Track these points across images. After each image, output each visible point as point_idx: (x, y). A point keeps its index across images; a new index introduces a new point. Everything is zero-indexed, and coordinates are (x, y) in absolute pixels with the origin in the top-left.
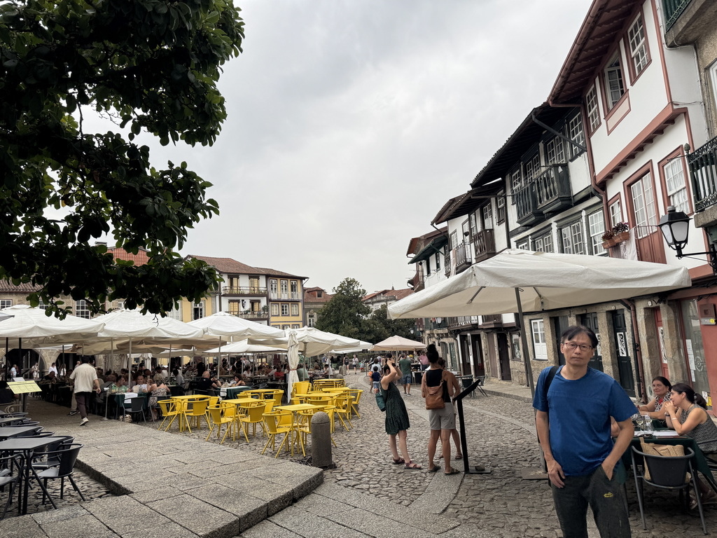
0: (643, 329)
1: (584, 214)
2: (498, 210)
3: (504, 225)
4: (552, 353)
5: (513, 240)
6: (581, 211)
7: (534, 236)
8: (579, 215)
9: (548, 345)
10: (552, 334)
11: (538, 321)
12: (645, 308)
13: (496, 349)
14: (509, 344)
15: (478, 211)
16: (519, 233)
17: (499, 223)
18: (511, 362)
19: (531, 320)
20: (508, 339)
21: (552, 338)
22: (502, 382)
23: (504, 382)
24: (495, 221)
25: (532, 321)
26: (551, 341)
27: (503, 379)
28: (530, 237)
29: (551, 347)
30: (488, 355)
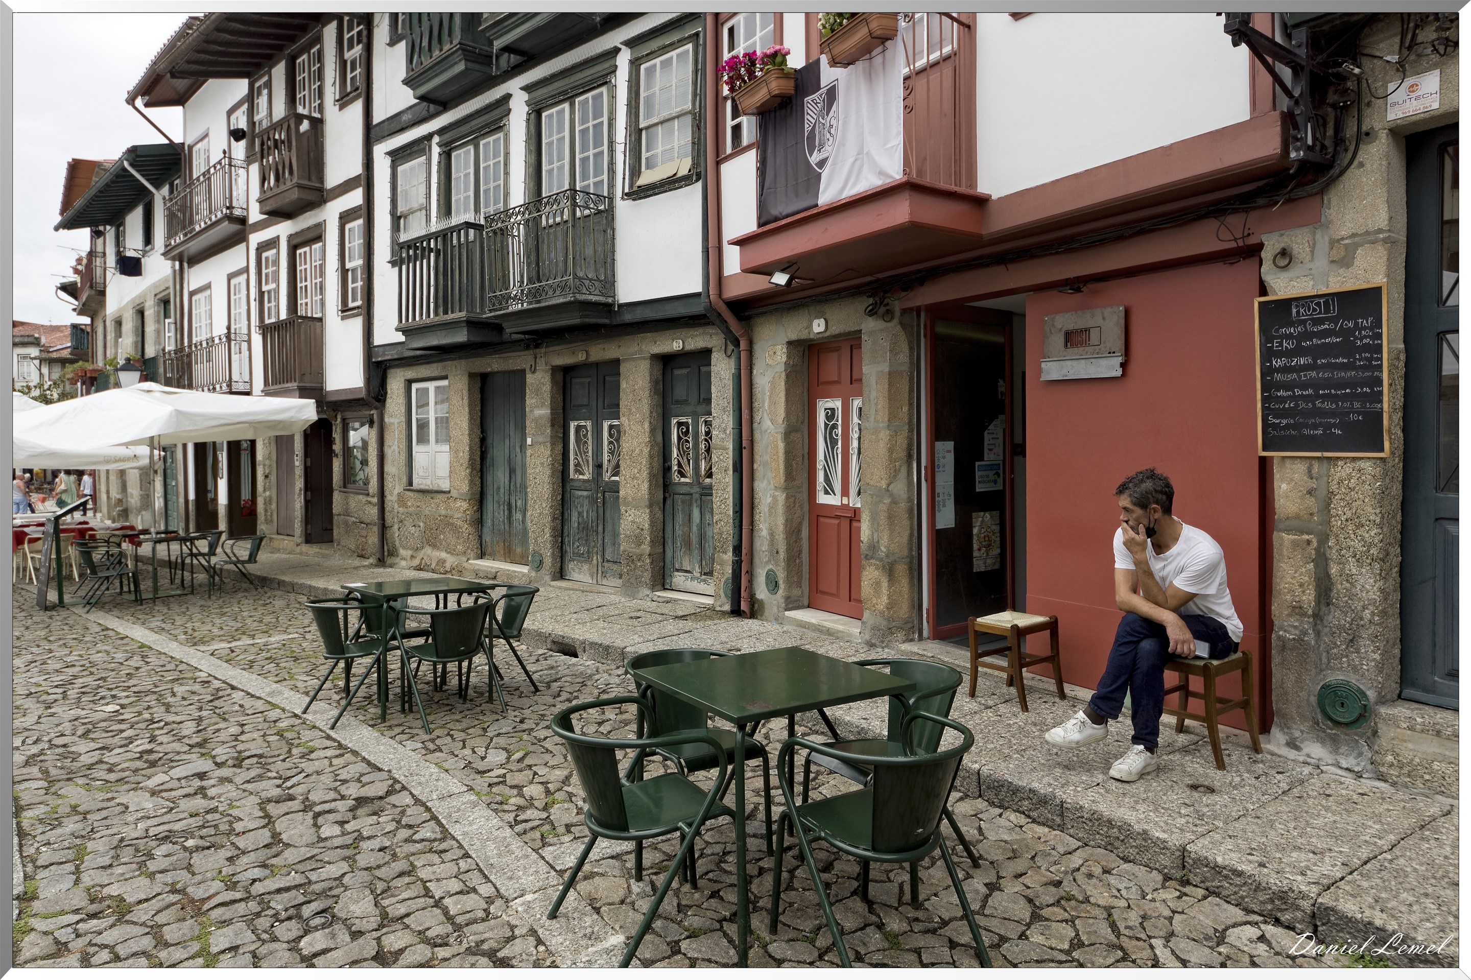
0: (773, 403)
1: (623, 60)
2: (343, 63)
3: (357, 107)
4: (464, 473)
5: (380, 151)
6: (616, 51)
7: (448, 136)
8: (606, 65)
9: (454, 451)
10: (471, 419)
11: (431, 386)
12: (790, 343)
13: (298, 462)
14: (337, 447)
15: (279, 72)
16: (402, 130)
17: (344, 101)
18: (337, 497)
19: (409, 382)
20: (337, 435)
21: (471, 430)
22: (305, 548)
23: (312, 550)
24: (331, 93)
25: (414, 386)
26: (466, 440)
27: (309, 539)
28: (436, 139)
29: (464, 455)
30: (273, 477)
